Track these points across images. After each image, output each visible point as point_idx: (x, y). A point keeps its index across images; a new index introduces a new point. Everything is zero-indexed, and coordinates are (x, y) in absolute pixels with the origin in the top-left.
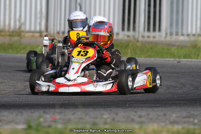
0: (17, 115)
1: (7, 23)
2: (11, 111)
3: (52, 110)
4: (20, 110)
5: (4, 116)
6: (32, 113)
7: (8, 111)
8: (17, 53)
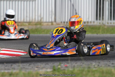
0: (45, 65)
1: (34, 18)
2: (42, 63)
3: (64, 62)
4: (47, 63)
5: (39, 65)
6: (53, 63)
7: (40, 63)
8: (40, 34)
